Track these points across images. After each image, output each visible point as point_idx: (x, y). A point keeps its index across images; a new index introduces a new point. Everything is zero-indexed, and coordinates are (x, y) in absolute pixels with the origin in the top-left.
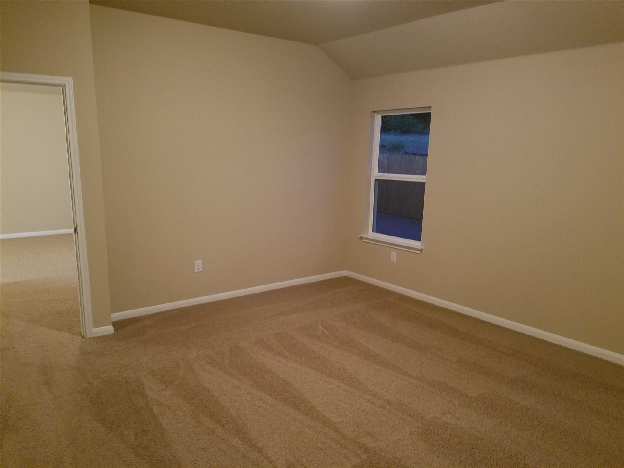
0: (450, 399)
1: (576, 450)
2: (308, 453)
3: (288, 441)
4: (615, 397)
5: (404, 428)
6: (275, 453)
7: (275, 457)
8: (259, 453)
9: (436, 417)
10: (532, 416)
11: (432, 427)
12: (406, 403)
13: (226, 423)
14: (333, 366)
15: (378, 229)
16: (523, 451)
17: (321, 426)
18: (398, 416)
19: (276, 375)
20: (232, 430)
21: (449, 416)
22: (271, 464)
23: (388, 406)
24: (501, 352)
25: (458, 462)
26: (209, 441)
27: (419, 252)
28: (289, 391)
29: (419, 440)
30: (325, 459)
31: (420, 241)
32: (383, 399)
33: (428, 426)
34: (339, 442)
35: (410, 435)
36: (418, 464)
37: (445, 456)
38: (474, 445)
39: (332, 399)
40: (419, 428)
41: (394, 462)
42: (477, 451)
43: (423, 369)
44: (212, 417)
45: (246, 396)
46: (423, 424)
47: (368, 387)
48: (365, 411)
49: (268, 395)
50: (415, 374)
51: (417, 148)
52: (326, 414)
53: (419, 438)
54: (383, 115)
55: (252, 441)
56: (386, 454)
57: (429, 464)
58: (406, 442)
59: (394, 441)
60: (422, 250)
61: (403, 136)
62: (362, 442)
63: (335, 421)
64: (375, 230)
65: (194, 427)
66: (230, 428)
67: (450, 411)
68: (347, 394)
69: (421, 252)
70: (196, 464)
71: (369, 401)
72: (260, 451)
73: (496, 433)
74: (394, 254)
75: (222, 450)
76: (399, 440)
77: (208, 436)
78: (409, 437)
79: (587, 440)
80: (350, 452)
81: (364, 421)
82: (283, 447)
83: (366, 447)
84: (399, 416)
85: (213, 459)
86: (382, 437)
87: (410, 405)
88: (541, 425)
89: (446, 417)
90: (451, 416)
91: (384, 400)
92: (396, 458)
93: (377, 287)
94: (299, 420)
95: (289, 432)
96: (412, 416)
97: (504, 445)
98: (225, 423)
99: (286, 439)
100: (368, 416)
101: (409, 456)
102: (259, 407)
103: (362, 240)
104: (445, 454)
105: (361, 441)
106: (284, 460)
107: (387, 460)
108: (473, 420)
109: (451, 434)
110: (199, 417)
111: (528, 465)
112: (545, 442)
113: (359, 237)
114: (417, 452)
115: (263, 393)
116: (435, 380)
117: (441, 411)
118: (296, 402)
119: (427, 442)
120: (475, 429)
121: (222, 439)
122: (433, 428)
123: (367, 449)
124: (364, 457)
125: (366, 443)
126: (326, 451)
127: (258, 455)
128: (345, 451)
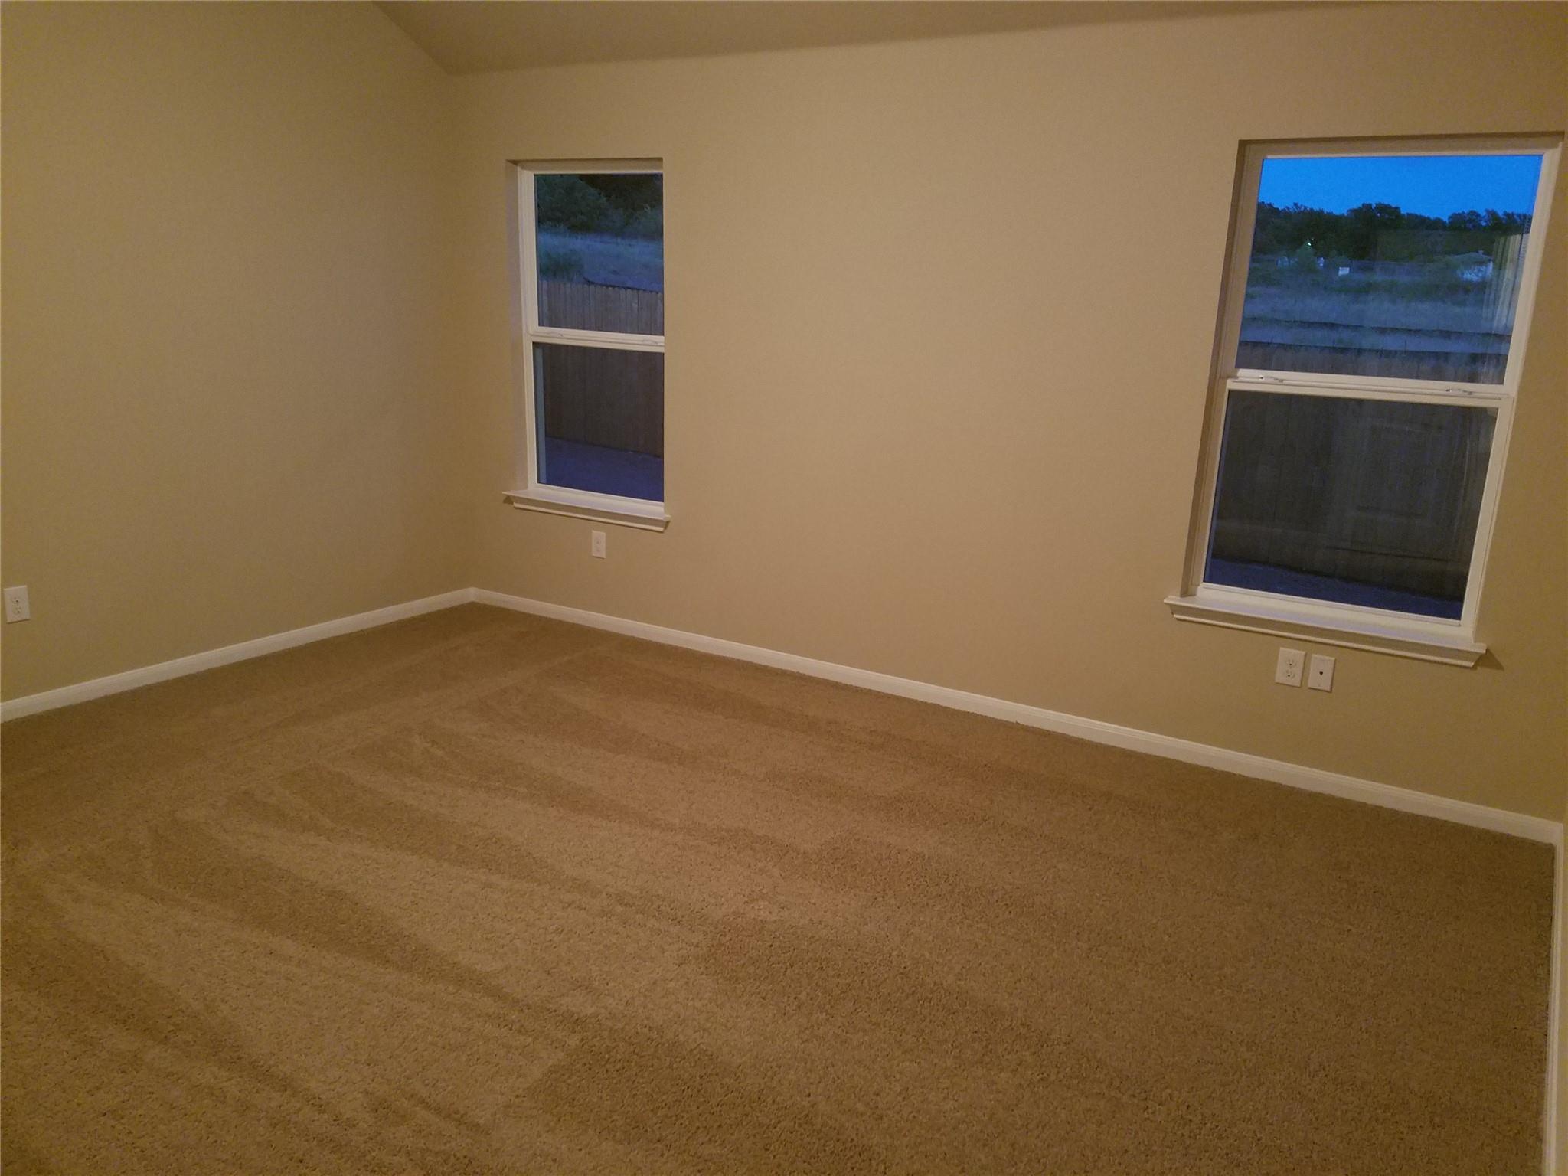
0: (760, 865)
1: (1032, 935)
2: (424, 1064)
3: (364, 1044)
4: (1090, 809)
5: (664, 953)
6: (331, 1083)
7: (332, 1092)
8: (286, 1090)
9: (734, 913)
10: (936, 873)
11: (728, 938)
12: (660, 892)
13: (172, 1030)
14: (465, 836)
15: (552, 475)
16: (927, 955)
17: (451, 988)
18: (645, 926)
19: (305, 883)
20: (193, 1045)
21: (762, 903)
22: (324, 1112)
23: (619, 909)
24: (856, 742)
25: (794, 1008)
26: (127, 1089)
27: (661, 529)
28: (349, 919)
29: (702, 973)
30: (472, 1069)
31: (662, 500)
32: (604, 894)
33: (719, 935)
34: (504, 1020)
35: (679, 965)
36: (704, 1030)
37: (764, 999)
38: (825, 962)
39: (472, 917)
40: (697, 946)
41: (649, 1039)
42: (832, 973)
43: (694, 807)
44: (125, 1021)
45: (223, 951)
46: (705, 933)
47: (564, 871)
48: (562, 931)
49: (288, 938)
50: (677, 821)
51: (615, 272)
52: (460, 957)
53: (700, 968)
54: (538, 172)
55: (262, 1063)
56: (625, 1025)
57: (729, 1025)
58: (672, 984)
59: (642, 990)
60: (668, 522)
61: (577, 238)
62: (564, 1008)
63: (489, 970)
64: (544, 477)
65: (75, 1059)
66: (189, 1042)
67: (764, 891)
68: (511, 899)
69: (665, 528)
70: (97, 1158)
71: (570, 905)
72: (285, 1085)
73: (867, 924)
74: (599, 538)
75: (172, 1105)
76: (654, 983)
77: (121, 1075)
78: (676, 972)
79: (1050, 908)
80: (536, 1039)
81: (563, 954)
82: (353, 1062)
83: (576, 1018)
84: (649, 925)
85: (147, 1134)
86: (611, 984)
87: (672, 894)
88: (957, 891)
89: (756, 908)
90: (767, 903)
91: (609, 895)
92: (650, 1029)
93: (561, 623)
94: (386, 987)
95: (363, 1022)
96: (678, 920)
97: (886, 949)
98: (170, 1032)
99: (359, 1041)
100: (571, 941)
101: (682, 1017)
102: (266, 973)
103: (512, 504)
104: (764, 995)
105: (561, 1005)
106: (360, 1095)
107: (630, 1038)
108: (815, 904)
109: (771, 946)
110: (87, 1028)
111: (942, 984)
112: (970, 926)
113: (504, 498)
114: (698, 1004)
115: (273, 936)
116: (724, 827)
117: (744, 896)
118: (373, 943)
119: (720, 975)
120: (823, 923)
121: (167, 1076)
122: (731, 940)
123: (576, 1023)
124: (573, 1041)
125: (574, 1009)
126: (471, 1048)
127: (282, 1096)
128: (522, 1038)
